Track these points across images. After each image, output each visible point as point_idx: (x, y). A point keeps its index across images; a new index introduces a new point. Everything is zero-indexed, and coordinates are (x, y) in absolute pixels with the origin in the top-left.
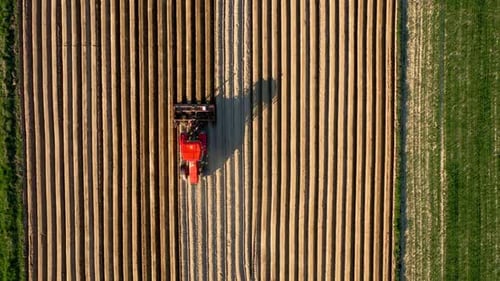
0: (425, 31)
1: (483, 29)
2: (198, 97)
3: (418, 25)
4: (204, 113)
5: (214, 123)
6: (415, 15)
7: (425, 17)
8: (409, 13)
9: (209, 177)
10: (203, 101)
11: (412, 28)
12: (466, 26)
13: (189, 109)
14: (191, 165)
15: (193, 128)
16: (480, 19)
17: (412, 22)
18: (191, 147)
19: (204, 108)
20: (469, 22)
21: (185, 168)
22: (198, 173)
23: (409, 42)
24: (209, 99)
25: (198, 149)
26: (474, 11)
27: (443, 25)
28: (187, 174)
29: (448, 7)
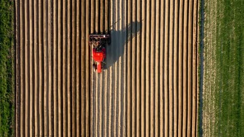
0: (211, 130)
1: (239, 129)
2: (101, 30)
3: (207, 127)
4: (104, 38)
5: (109, 44)
6: (206, 122)
7: (211, 123)
8: (203, 121)
9: (106, 70)
10: (104, 33)
11: (205, 128)
12: (231, 128)
13: (97, 37)
14: (98, 64)
15: (99, 46)
16: (238, 125)
17: (205, 126)
18: (99, 54)
19: (104, 36)
20: (232, 126)
21: (95, 65)
22: (101, 68)
23: (203, 135)
24: (107, 32)
25: (102, 56)
26: (235, 121)
27: (220, 128)
28: (96, 69)
29: (222, 119)
